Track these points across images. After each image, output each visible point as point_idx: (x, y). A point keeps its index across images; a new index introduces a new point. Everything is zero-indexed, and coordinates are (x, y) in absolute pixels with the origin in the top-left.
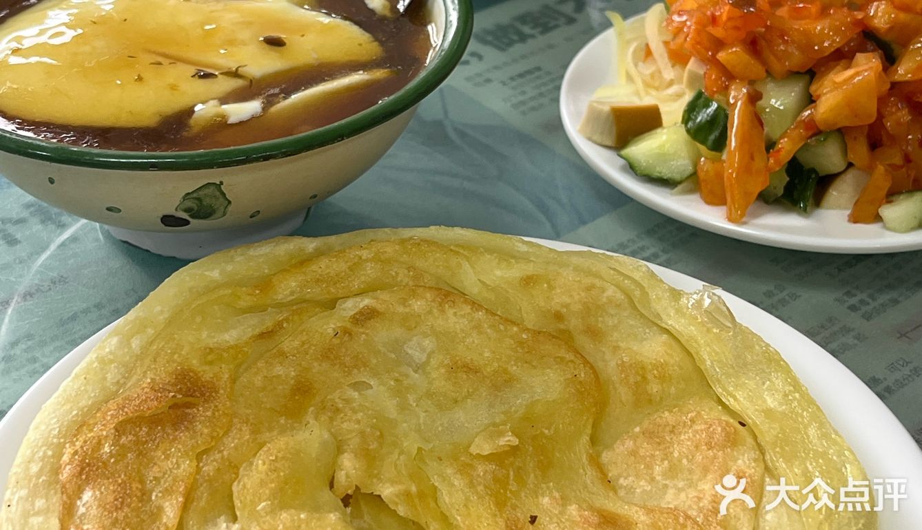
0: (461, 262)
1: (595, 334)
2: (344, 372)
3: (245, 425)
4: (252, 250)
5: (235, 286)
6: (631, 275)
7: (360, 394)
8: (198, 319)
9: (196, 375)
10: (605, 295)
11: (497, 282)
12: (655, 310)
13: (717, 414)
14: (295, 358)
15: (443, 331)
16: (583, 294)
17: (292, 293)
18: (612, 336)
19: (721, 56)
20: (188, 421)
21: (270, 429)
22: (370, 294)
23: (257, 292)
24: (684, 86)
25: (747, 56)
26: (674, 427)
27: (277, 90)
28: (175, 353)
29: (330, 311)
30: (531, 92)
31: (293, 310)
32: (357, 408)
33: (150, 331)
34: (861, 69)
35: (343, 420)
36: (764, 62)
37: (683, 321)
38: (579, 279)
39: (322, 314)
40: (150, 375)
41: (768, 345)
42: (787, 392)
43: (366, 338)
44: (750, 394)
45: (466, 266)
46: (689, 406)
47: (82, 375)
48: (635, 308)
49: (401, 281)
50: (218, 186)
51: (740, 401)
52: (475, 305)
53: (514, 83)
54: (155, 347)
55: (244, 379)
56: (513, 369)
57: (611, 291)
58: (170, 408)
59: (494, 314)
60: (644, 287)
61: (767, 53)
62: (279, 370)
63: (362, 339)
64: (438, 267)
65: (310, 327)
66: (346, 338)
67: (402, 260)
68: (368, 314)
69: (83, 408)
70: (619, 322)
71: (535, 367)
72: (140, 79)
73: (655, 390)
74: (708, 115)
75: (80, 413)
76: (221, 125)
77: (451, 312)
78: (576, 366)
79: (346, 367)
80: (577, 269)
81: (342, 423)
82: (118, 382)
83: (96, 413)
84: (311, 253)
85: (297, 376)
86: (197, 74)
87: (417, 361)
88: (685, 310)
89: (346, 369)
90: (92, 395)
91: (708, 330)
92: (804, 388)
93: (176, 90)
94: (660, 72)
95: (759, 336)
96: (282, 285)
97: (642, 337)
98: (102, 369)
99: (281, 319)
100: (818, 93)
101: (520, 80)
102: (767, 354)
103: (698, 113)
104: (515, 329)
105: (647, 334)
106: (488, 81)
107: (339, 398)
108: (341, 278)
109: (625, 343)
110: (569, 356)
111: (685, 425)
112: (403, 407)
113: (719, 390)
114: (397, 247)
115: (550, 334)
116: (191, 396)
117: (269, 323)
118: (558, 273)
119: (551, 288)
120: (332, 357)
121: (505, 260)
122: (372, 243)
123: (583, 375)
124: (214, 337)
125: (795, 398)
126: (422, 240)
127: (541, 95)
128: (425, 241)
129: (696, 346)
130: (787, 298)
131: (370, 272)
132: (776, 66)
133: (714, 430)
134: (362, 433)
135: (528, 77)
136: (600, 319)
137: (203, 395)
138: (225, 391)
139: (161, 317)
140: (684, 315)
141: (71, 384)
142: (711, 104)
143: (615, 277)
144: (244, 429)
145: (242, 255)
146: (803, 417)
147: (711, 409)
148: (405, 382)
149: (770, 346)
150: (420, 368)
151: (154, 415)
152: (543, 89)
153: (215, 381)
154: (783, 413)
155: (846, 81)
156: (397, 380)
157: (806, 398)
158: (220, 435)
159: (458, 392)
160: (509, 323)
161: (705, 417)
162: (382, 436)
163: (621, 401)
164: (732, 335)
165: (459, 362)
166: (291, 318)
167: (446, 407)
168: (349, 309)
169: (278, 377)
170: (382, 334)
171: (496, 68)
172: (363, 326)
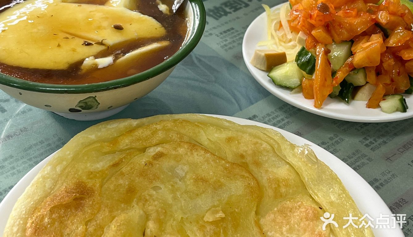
0: (200, 130)
1: (258, 164)
2: (149, 182)
3: (106, 208)
4: (109, 125)
5: (102, 142)
6: (274, 138)
7: (156, 192)
8: (86, 158)
9: (85, 184)
10: (262, 147)
11: (216, 140)
12: (284, 153)
13: (310, 203)
14: (128, 176)
15: (192, 163)
16: (253, 146)
17: (127, 145)
18: (265, 165)
19: (313, 33)
20: (82, 207)
21: (117, 210)
22: (161, 145)
23: (112, 145)
24: (296, 42)
25: (325, 34)
26: (291, 209)
27: (119, 52)
28: (76, 174)
29: (143, 154)
30: (229, 40)
31: (127, 153)
32: (155, 199)
33: (65, 163)
34: (374, 42)
35: (149, 205)
36: (332, 36)
37: (296, 159)
38: (251, 139)
39: (140, 155)
40: (65, 184)
41: (332, 171)
42: (340, 193)
43: (159, 166)
44: (324, 194)
45: (202, 132)
46: (298, 199)
47: (35, 184)
48: (275, 152)
49: (174, 139)
50: (94, 98)
51: (320, 198)
52: (206, 150)
53: (222, 36)
54: (67, 171)
55: (106, 186)
56: (222, 180)
57: (265, 145)
58: (73, 200)
59: (214, 155)
60: (279, 144)
61: (333, 32)
62: (121, 182)
63: (157, 166)
64: (190, 132)
65: (135, 161)
66: (150, 166)
67: (174, 129)
68: (160, 155)
69: (36, 200)
70: (268, 159)
71: (231, 179)
72: (59, 46)
73: (283, 191)
74: (307, 59)
75: (35, 203)
76: (95, 69)
77: (195, 154)
78: (250, 180)
79: (150, 179)
80: (250, 135)
81: (149, 206)
82: (51, 187)
83: (41, 203)
84: (135, 126)
85: (129, 184)
86: (84, 43)
87: (181, 175)
88: (297, 155)
89: (150, 181)
90: (40, 194)
91: (307, 165)
92: (347, 192)
93: (75, 51)
94: (286, 35)
95: (328, 167)
96: (122, 142)
97: (278, 166)
98: (44, 182)
99: (122, 157)
100: (355, 51)
101: (224, 34)
102: (331, 176)
103: (303, 57)
104: (223, 162)
105: (280, 165)
106: (211, 34)
107: (147, 194)
108: (148, 138)
109: (270, 169)
110: (247, 175)
111: (296, 208)
112: (175, 198)
113: (311, 192)
114: (172, 124)
115: (238, 164)
116: (83, 194)
117: (117, 159)
118: (242, 136)
119: (239, 143)
120: (144, 175)
121: (219, 129)
122: (161, 122)
123: (252, 184)
124: (92, 166)
125: (343, 197)
126: (183, 121)
127: (234, 41)
128: (184, 121)
129: (301, 172)
130: (339, 141)
131: (161, 135)
132: (337, 38)
133: (308, 212)
134: (157, 211)
135: (229, 33)
136: (260, 157)
137: (88, 194)
138: (98, 192)
139: (69, 157)
140: (296, 157)
141: (30, 189)
142: (308, 53)
143: (267, 138)
144: (106, 210)
145: (104, 128)
146: (346, 206)
147: (307, 201)
148: (176, 186)
149: (333, 172)
150: (182, 179)
151: (67, 204)
152: (235, 39)
153: (93, 187)
154: (338, 203)
155: (367, 47)
156: (172, 186)
157: (348, 196)
158: (96, 213)
159: (198, 190)
160: (220, 159)
161: (305, 205)
162: (166, 212)
163: (269, 196)
164: (317, 167)
165: (199, 177)
166: (126, 157)
167: (193, 198)
168: (151, 152)
169: (121, 184)
170: (166, 164)
171: (214, 28)
172: (157, 161)
